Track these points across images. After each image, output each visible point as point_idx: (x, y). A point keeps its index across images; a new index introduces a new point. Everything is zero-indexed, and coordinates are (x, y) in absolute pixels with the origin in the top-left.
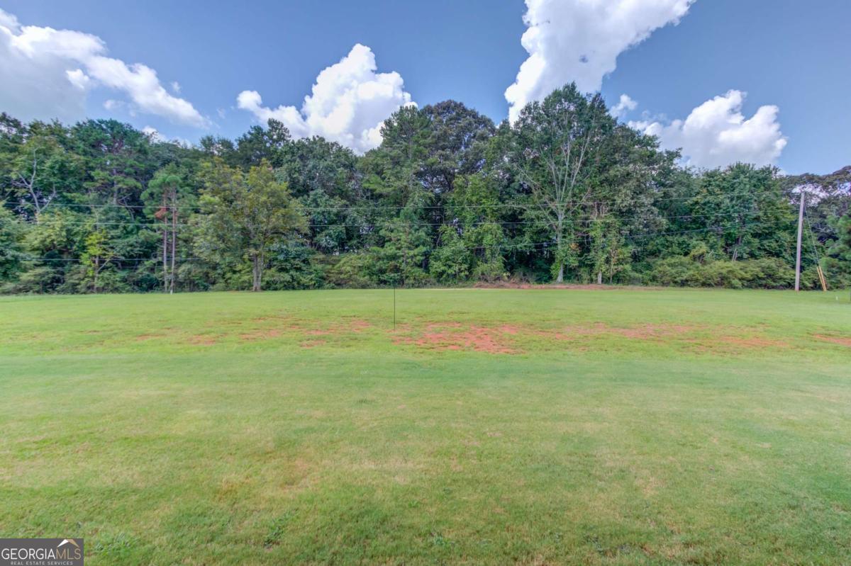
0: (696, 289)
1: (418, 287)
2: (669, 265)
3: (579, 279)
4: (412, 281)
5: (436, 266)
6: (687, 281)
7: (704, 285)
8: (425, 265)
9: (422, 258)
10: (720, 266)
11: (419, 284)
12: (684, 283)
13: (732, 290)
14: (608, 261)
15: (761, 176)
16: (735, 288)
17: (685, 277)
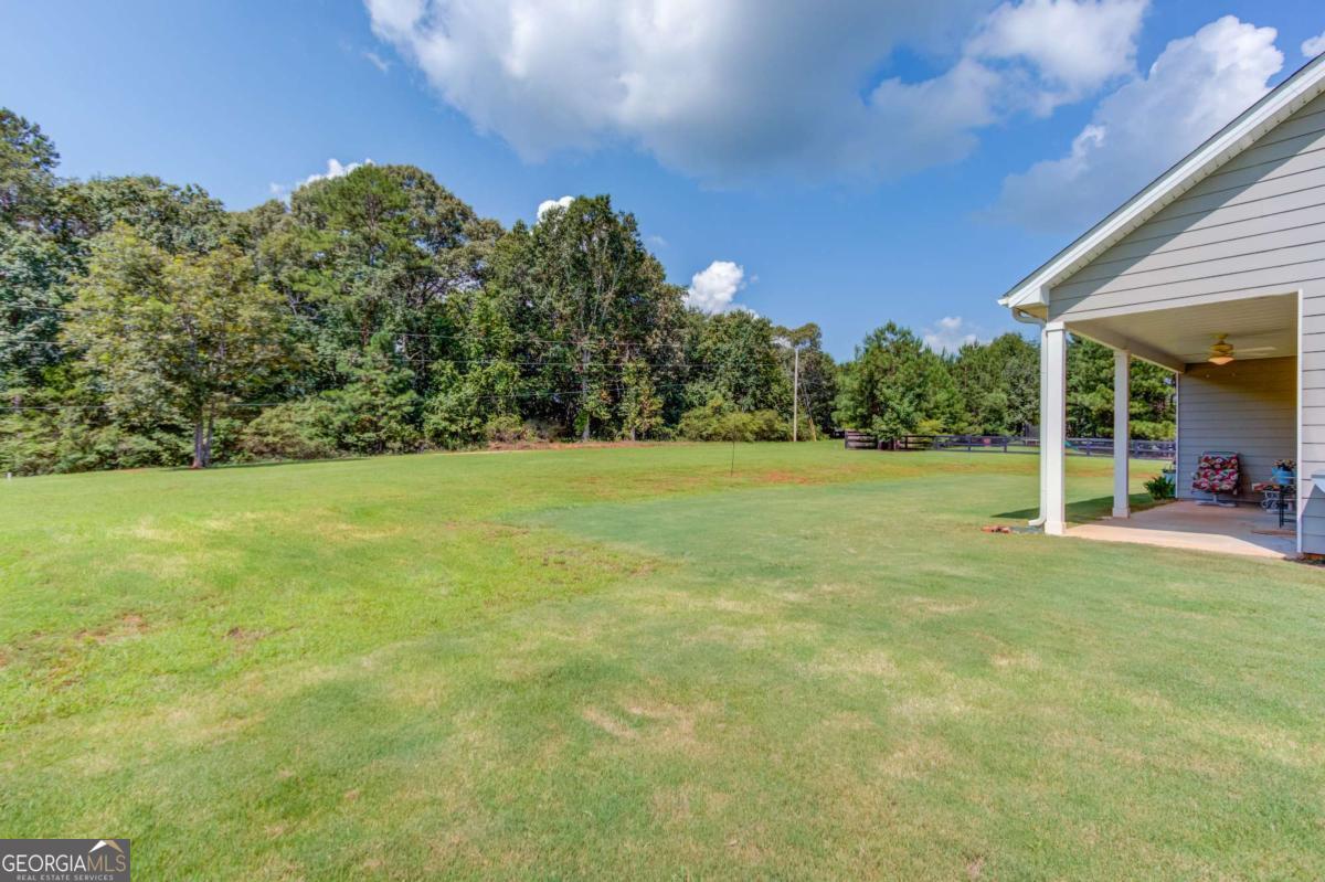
0: (718, 443)
1: (410, 452)
2: (697, 418)
3: (610, 437)
4: (398, 445)
5: (434, 421)
6: (711, 435)
7: (725, 439)
8: (414, 418)
9: (412, 409)
10: (737, 418)
11: (410, 447)
12: (708, 438)
13: (746, 444)
14: (640, 414)
15: (760, 325)
16: (747, 441)
17: (710, 430)
